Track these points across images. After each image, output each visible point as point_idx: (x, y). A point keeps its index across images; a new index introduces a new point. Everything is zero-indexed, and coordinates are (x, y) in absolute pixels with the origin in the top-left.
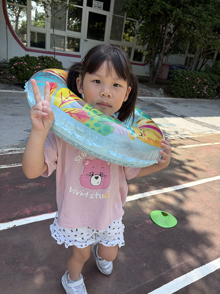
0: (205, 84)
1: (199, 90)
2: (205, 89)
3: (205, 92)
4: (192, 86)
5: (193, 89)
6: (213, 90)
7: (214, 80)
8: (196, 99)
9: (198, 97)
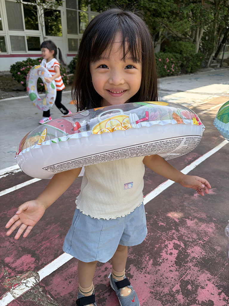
0: (172, 63)
1: (168, 69)
2: (173, 67)
3: (173, 70)
4: (164, 66)
5: (164, 69)
6: (178, 67)
7: (177, 58)
8: (167, 78)
9: (168, 75)
